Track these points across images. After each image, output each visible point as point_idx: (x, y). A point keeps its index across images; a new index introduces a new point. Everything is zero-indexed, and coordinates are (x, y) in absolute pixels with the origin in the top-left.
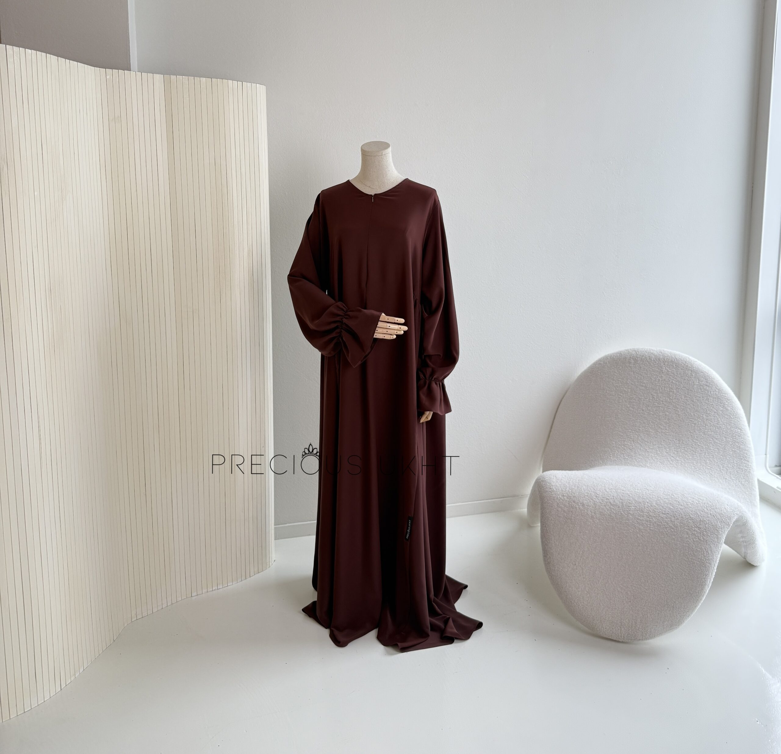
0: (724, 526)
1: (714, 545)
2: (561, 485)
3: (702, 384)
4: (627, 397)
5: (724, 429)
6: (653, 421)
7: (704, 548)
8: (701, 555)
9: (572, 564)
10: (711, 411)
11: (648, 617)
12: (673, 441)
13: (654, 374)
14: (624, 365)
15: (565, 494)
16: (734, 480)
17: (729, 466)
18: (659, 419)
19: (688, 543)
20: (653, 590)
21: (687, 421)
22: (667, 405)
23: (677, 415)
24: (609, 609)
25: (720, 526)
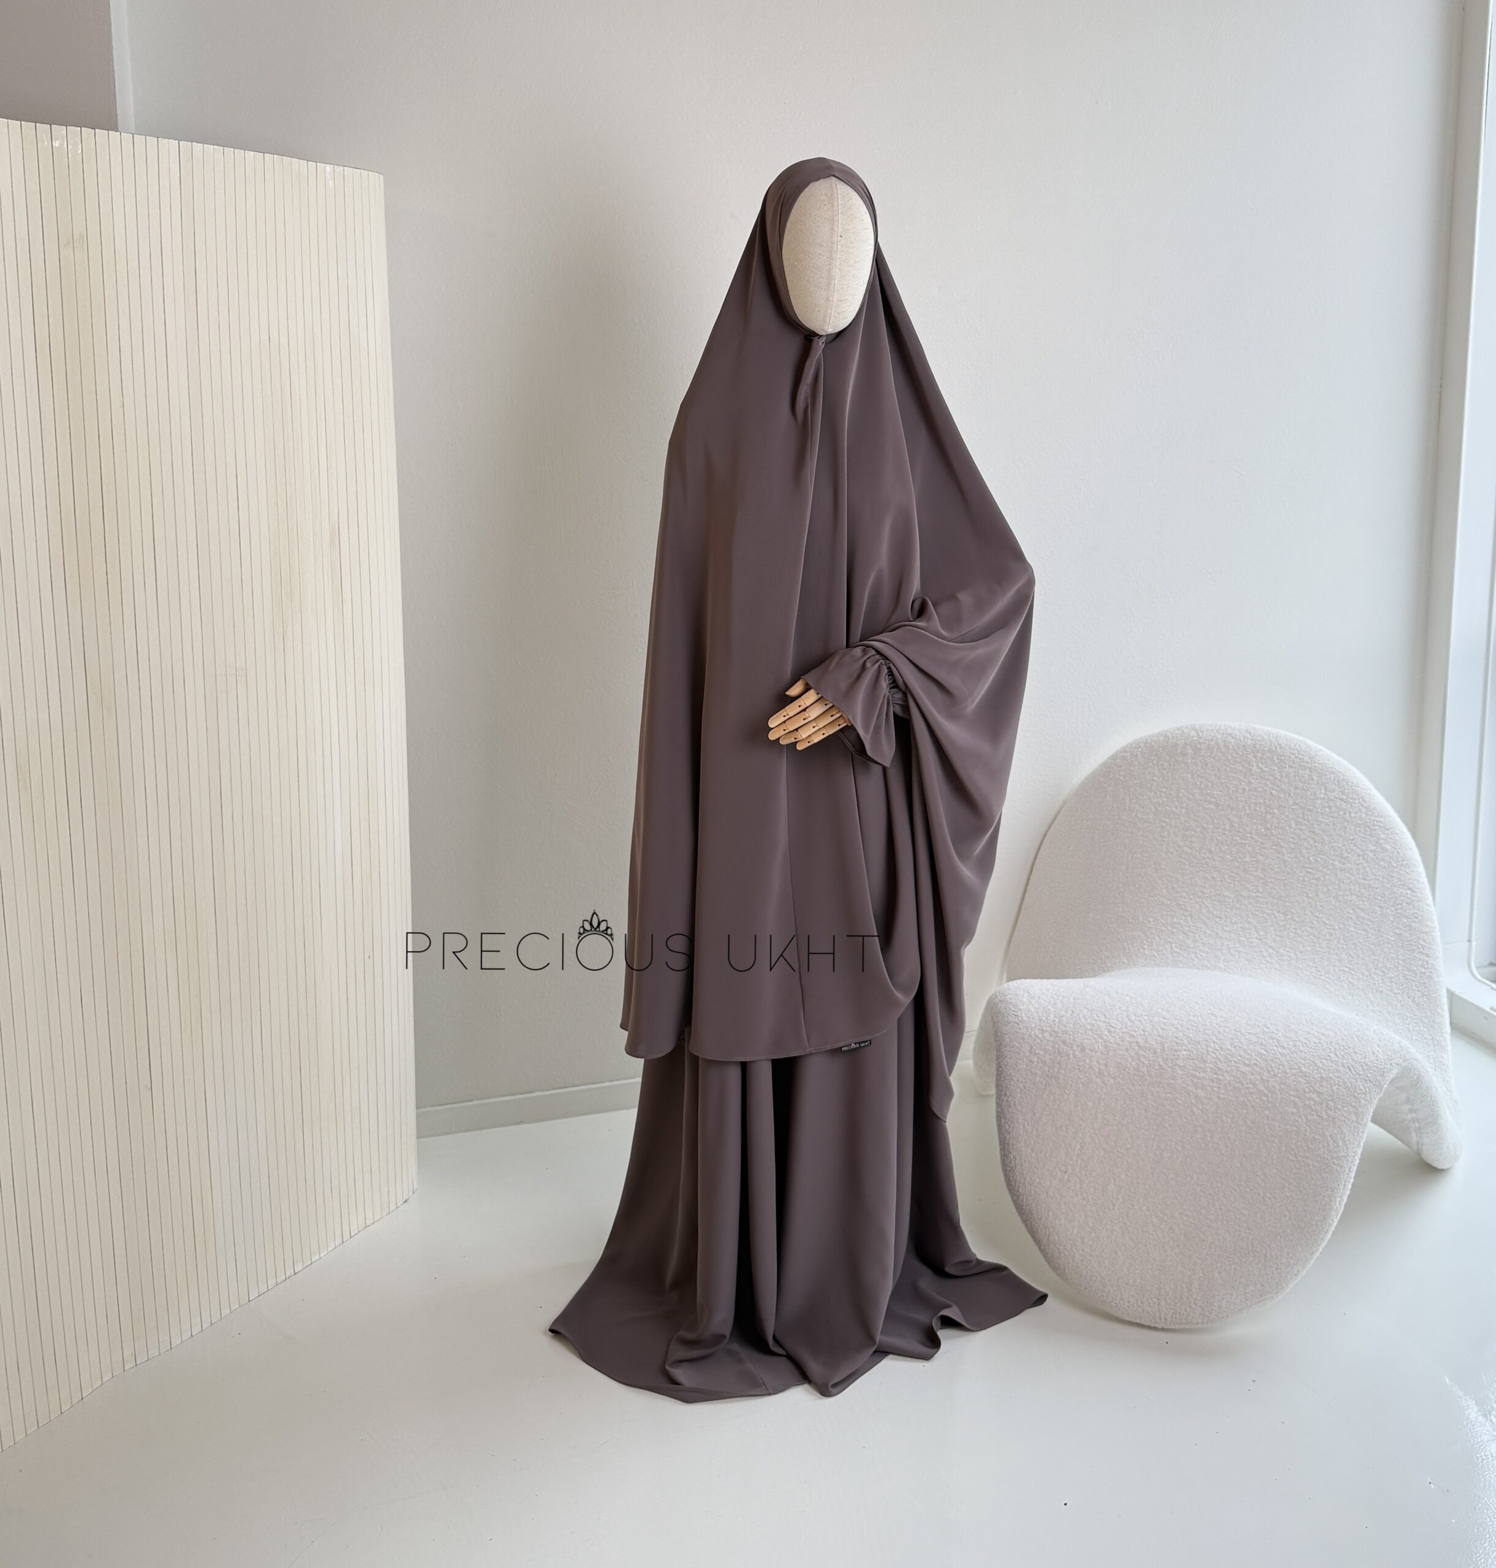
0: (1370, 1089)
1: (1349, 1129)
2: (1038, 1008)
3: (1332, 798)
4: (1179, 824)
5: (1378, 890)
6: (1232, 874)
7: (1328, 1134)
8: (1322, 1150)
9: (1060, 1170)
10: (1349, 853)
11: (1214, 1277)
12: (1272, 916)
13: (1233, 777)
14: (1173, 759)
15: (1046, 1027)
16: (1399, 993)
17: (1389, 966)
18: (1245, 871)
19: (1297, 1124)
20: (1225, 1222)
21: (1301, 874)
22: (1261, 841)
23: (1281, 862)
24: (1135, 1262)
25: (1361, 1090)
